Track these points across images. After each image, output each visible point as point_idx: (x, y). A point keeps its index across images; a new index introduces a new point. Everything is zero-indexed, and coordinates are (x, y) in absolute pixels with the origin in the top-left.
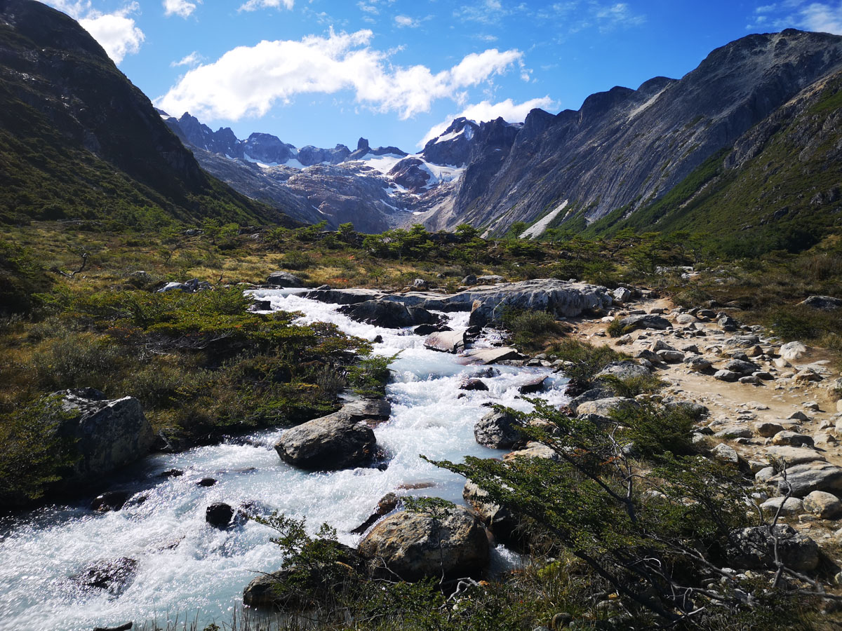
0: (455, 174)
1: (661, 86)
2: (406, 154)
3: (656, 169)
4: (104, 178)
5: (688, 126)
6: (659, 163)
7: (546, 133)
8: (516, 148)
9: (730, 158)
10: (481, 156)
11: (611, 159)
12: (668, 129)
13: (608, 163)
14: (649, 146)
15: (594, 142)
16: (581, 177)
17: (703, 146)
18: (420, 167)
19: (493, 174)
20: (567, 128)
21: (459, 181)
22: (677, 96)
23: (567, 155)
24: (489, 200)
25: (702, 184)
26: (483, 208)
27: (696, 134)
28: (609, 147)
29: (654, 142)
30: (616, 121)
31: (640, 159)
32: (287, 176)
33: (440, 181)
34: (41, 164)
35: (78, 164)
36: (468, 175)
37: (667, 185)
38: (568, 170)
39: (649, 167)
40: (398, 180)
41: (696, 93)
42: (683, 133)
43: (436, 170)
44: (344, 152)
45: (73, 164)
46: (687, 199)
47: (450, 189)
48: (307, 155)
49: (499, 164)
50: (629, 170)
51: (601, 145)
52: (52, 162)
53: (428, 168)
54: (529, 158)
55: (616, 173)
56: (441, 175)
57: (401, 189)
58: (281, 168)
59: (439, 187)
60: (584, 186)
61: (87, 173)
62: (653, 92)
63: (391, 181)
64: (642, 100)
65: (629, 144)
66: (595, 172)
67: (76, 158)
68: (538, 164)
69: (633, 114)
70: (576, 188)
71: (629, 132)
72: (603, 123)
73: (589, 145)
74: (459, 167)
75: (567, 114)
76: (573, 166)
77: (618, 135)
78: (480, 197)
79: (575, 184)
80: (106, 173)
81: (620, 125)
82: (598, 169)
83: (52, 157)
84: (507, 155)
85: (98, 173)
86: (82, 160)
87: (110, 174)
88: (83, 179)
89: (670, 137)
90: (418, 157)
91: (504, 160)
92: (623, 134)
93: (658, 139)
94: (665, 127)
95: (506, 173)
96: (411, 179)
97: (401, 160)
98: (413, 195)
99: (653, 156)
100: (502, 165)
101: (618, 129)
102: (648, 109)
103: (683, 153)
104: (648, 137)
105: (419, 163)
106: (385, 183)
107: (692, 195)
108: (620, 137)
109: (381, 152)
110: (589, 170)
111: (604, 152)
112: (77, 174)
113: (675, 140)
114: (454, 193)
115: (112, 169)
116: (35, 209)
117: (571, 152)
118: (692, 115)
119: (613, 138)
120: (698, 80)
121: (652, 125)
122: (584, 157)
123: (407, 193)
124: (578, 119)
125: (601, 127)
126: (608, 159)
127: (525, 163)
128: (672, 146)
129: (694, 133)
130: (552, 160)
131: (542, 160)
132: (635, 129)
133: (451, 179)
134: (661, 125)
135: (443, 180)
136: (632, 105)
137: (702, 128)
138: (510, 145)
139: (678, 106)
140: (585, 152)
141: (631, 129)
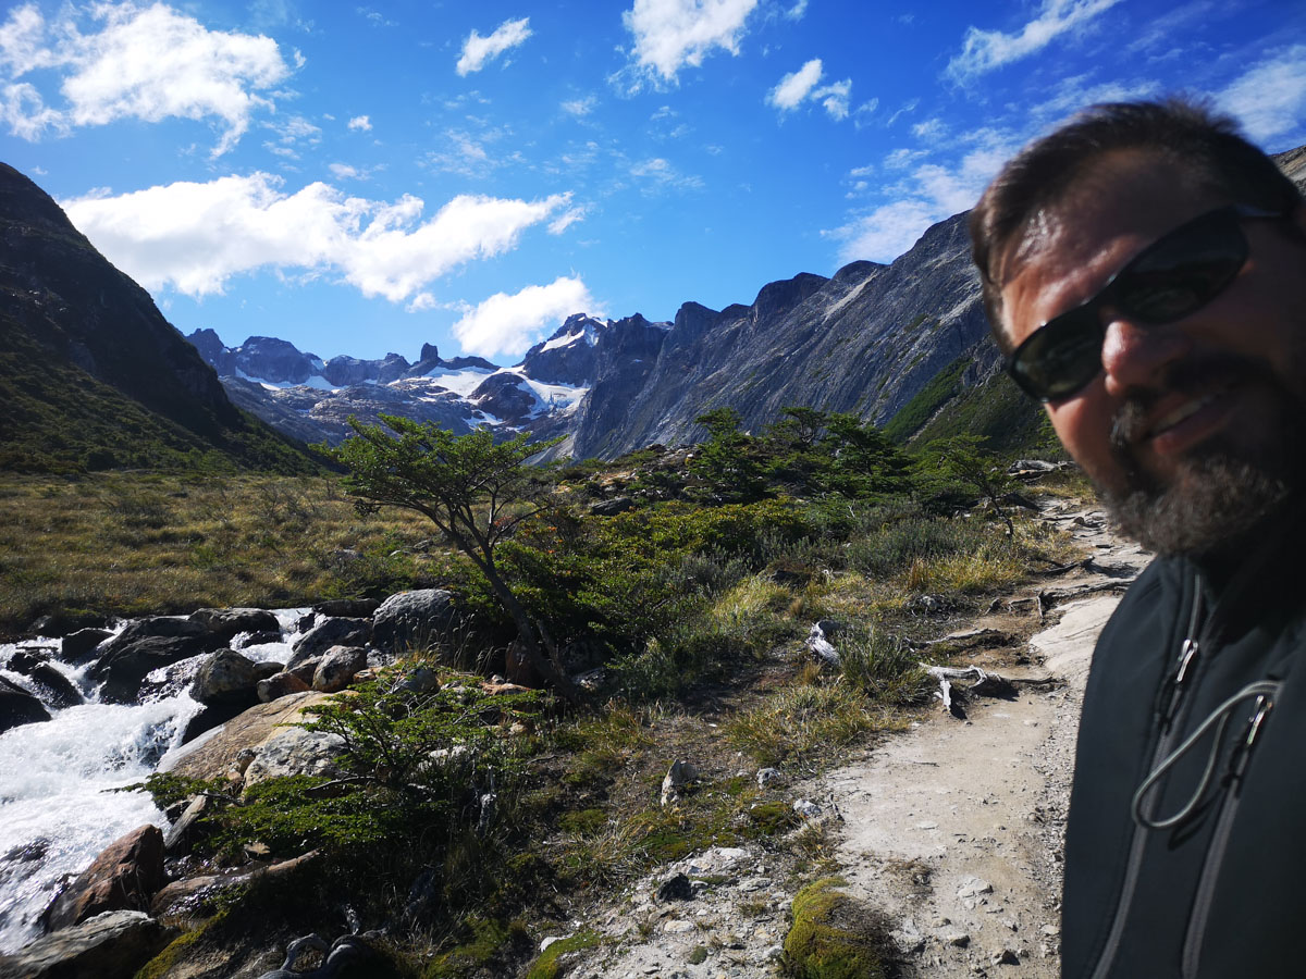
0: (575, 397)
1: (866, 274)
2: (497, 368)
3: (870, 387)
4: (118, 410)
5: (908, 329)
6: (874, 379)
7: (707, 337)
8: (664, 357)
9: (970, 372)
10: (612, 370)
11: (807, 374)
12: (882, 332)
13: (803, 379)
14: (856, 358)
15: (779, 350)
16: (765, 399)
17: (931, 356)
18: (520, 387)
19: (631, 397)
20: (737, 330)
21: (581, 407)
22: (889, 288)
23: (743, 368)
24: (629, 434)
25: (936, 407)
26: (621, 446)
27: (920, 339)
28: (802, 357)
29: (864, 351)
30: (808, 321)
31: (848, 375)
32: (311, 403)
33: (552, 407)
34: (38, 392)
35: (77, 390)
36: (595, 398)
37: (889, 409)
38: (746, 389)
39: (861, 385)
40: (486, 406)
41: (914, 284)
42: (902, 337)
43: (545, 391)
44: (398, 365)
45: (73, 390)
46: (920, 427)
47: (567, 418)
48: (340, 370)
49: (640, 382)
50: (832, 389)
51: (789, 354)
52: (48, 387)
53: (531, 388)
54: (685, 373)
55: (816, 394)
56: (551, 399)
57: (491, 420)
58: (300, 390)
59: (550, 416)
60: (772, 412)
61: (93, 403)
62: (855, 282)
63: (475, 407)
64: (841, 294)
65: (830, 353)
66: (787, 392)
67: (71, 381)
68: (699, 381)
69: (830, 311)
70: (760, 415)
71: (828, 337)
72: (789, 323)
73: (773, 354)
74: (578, 386)
75: (735, 311)
76: (752, 384)
77: (813, 340)
78: (615, 431)
79: (758, 410)
80: (116, 403)
81: (814, 327)
82: (788, 389)
83: (44, 380)
84: (651, 368)
85: (106, 403)
86: (80, 385)
87: (121, 403)
88: (93, 412)
89: (886, 344)
90: (515, 371)
91: (647, 376)
92: (820, 339)
93: (869, 347)
94: (877, 330)
95: (652, 395)
96: (507, 404)
97: (489, 376)
98: (511, 429)
99: (866, 369)
100: (644, 383)
101: (811, 333)
102: (850, 305)
103: (906, 368)
104: (856, 343)
105: (518, 380)
106: (466, 411)
107: (924, 423)
108: (816, 344)
109: (460, 364)
110: (776, 389)
111: (795, 364)
112: (83, 405)
113: (892, 347)
114: (574, 424)
115: (119, 396)
117: (748, 364)
118: (913, 315)
119: (806, 345)
120: (915, 266)
121: (859, 327)
122: (768, 371)
123: (500, 426)
124: (752, 317)
125: (787, 330)
126: (802, 373)
127: (679, 380)
128: (890, 356)
129: (917, 338)
130: (720, 375)
131: (705, 376)
132: (835, 333)
133: (567, 405)
134: (871, 327)
135: (556, 406)
136: (828, 300)
137: (928, 332)
138: (655, 354)
139: (892, 301)
140: (768, 363)
141: (831, 331)
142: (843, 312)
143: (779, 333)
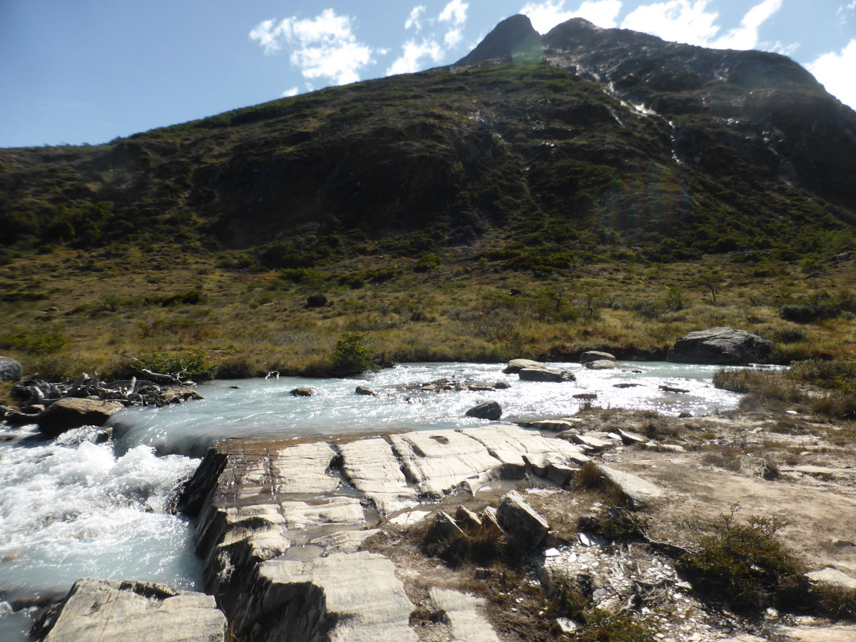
4: (794, 205)
34: (730, 200)
35: (768, 195)
45: (764, 196)
52: (742, 196)
61: (775, 203)
67: (768, 189)
80: (797, 200)
83: (743, 192)
85: (788, 201)
86: (775, 191)
87: (801, 200)
88: (771, 209)
112: (765, 205)
115: (805, 195)
116: (710, 243)
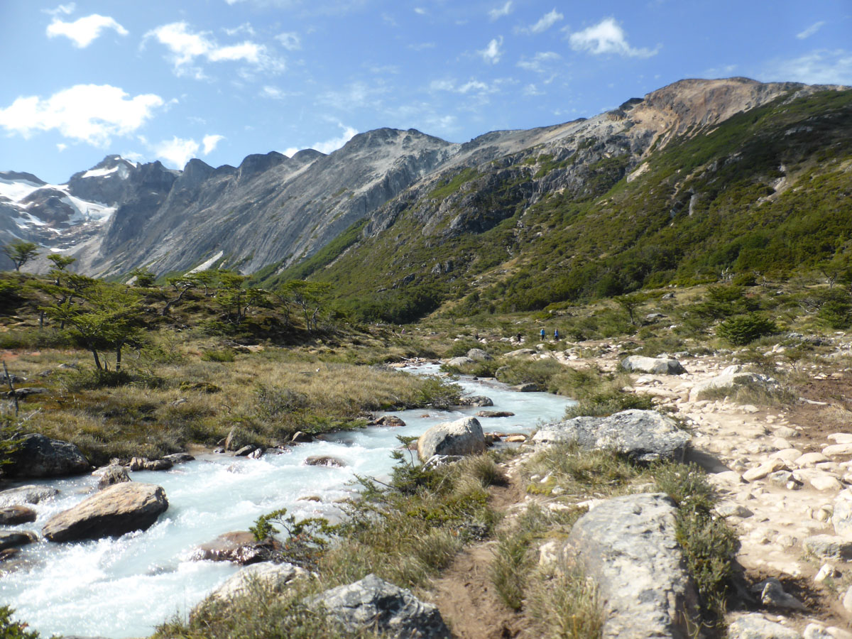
0: (106, 213)
1: (313, 158)
2: (44, 183)
3: (306, 230)
5: (334, 195)
6: (309, 225)
7: (205, 184)
8: (173, 194)
9: (369, 227)
10: (135, 198)
11: (266, 216)
12: (317, 195)
13: (263, 219)
14: (299, 210)
15: (250, 198)
16: (237, 229)
17: (346, 215)
18: (62, 200)
19: (147, 218)
20: (226, 182)
21: (109, 221)
22: (325, 168)
23: (225, 207)
24: (142, 244)
25: (345, 248)
26: (135, 252)
27: (341, 203)
28: (264, 205)
29: (305, 206)
30: (272, 182)
31: (293, 220)
33: (87, 218)
36: (120, 215)
37: (316, 246)
38: (225, 221)
39: (301, 227)
40: (33, 211)
41: (341, 168)
42: (330, 200)
43: (83, 206)
46: (332, 260)
47: (98, 228)
49: (155, 208)
50: (281, 228)
51: (257, 202)
53: (72, 202)
54: (186, 206)
55: (270, 230)
56: (88, 212)
57: (36, 221)
59: (86, 224)
60: (240, 239)
62: (305, 161)
63: (23, 210)
64: (295, 167)
65: (283, 204)
66: (252, 226)
68: (195, 213)
69: (287, 178)
70: (231, 240)
71: (283, 194)
72: (260, 181)
73: (246, 200)
74: (110, 205)
75: (226, 169)
76: (229, 219)
77: (273, 195)
78: (132, 240)
79: (231, 237)
81: (276, 186)
82: (253, 225)
84: (164, 200)
89: (319, 203)
90: (60, 188)
91: (160, 205)
92: (278, 195)
93: (309, 203)
94: (314, 194)
95: (162, 218)
96: (51, 211)
97: (37, 189)
98: (52, 230)
99: (305, 217)
100: (158, 209)
101: (273, 190)
102: (300, 176)
103: (329, 219)
104: (300, 200)
105: (61, 194)
106: (15, 212)
107: (337, 257)
108: (275, 197)
109: (14, 176)
110: (245, 224)
111: (260, 209)
113: (323, 206)
114: (102, 232)
117: (229, 206)
118: (338, 187)
119: (268, 197)
120: (343, 157)
121: (303, 190)
122: (241, 211)
123: (43, 226)
124: (237, 175)
125: (258, 186)
126: (263, 215)
127: (182, 210)
128: (321, 212)
129: (339, 202)
130: (210, 211)
131: (201, 210)
132: (288, 191)
133: (100, 218)
134: (311, 191)
135: (91, 218)
136: (287, 171)
137: (346, 199)
138: (168, 190)
139: (326, 176)
140: (242, 206)
141: (285, 191)
142: (295, 179)
143: (252, 187)
